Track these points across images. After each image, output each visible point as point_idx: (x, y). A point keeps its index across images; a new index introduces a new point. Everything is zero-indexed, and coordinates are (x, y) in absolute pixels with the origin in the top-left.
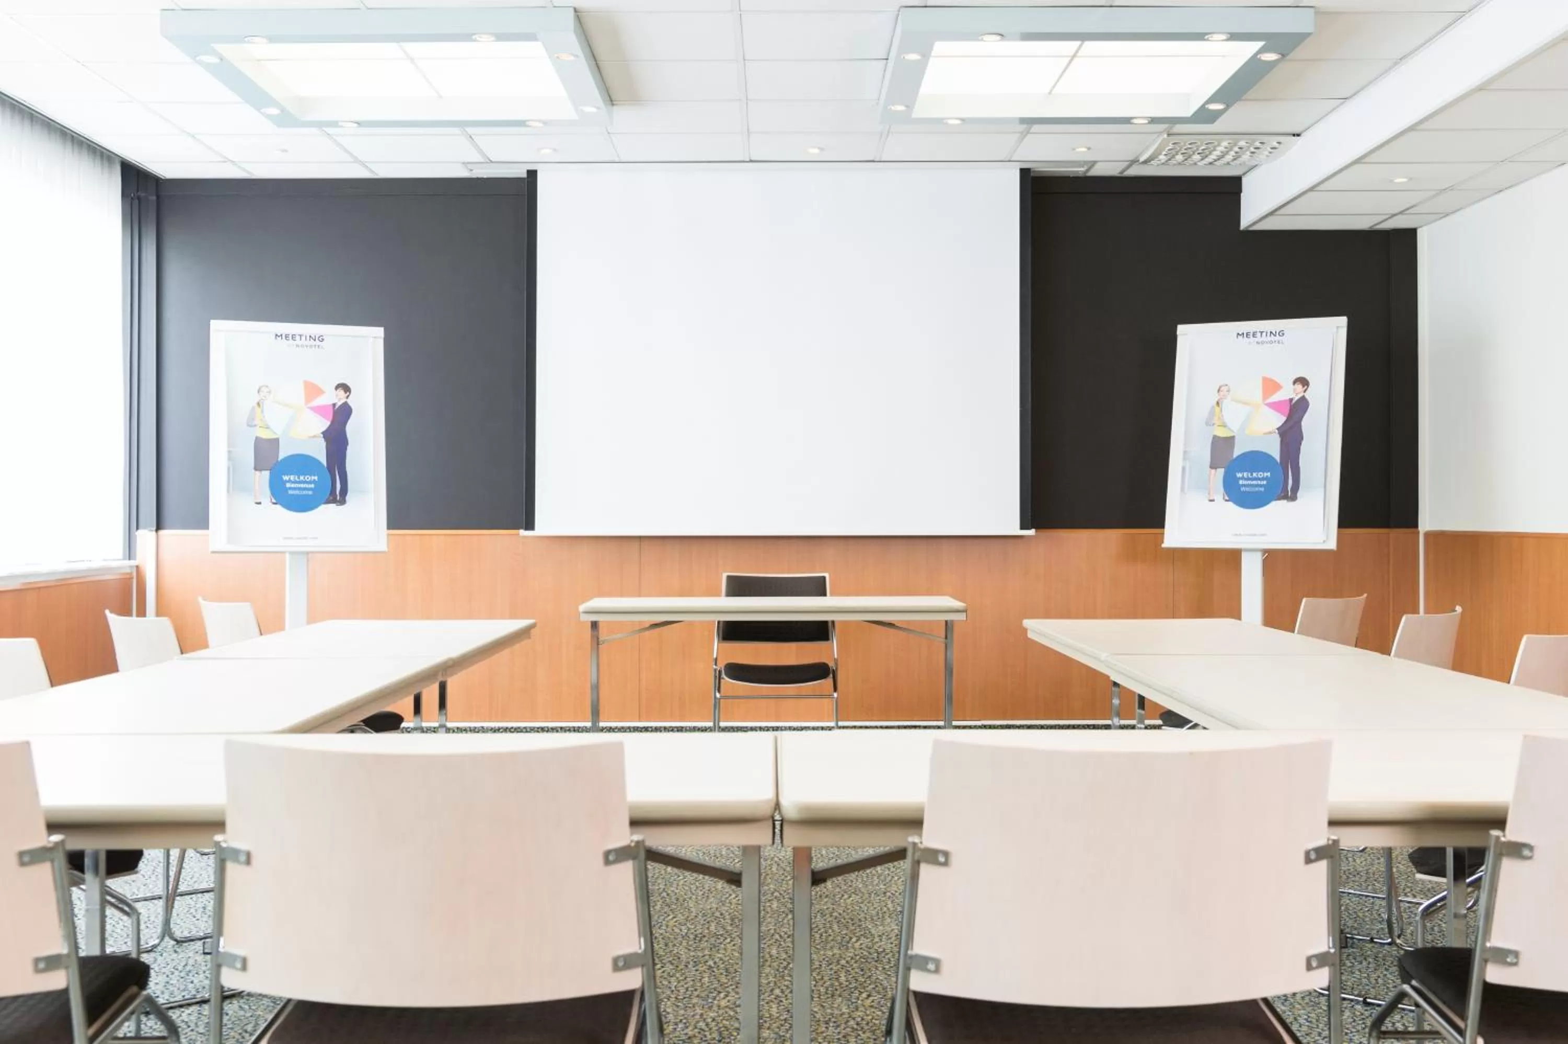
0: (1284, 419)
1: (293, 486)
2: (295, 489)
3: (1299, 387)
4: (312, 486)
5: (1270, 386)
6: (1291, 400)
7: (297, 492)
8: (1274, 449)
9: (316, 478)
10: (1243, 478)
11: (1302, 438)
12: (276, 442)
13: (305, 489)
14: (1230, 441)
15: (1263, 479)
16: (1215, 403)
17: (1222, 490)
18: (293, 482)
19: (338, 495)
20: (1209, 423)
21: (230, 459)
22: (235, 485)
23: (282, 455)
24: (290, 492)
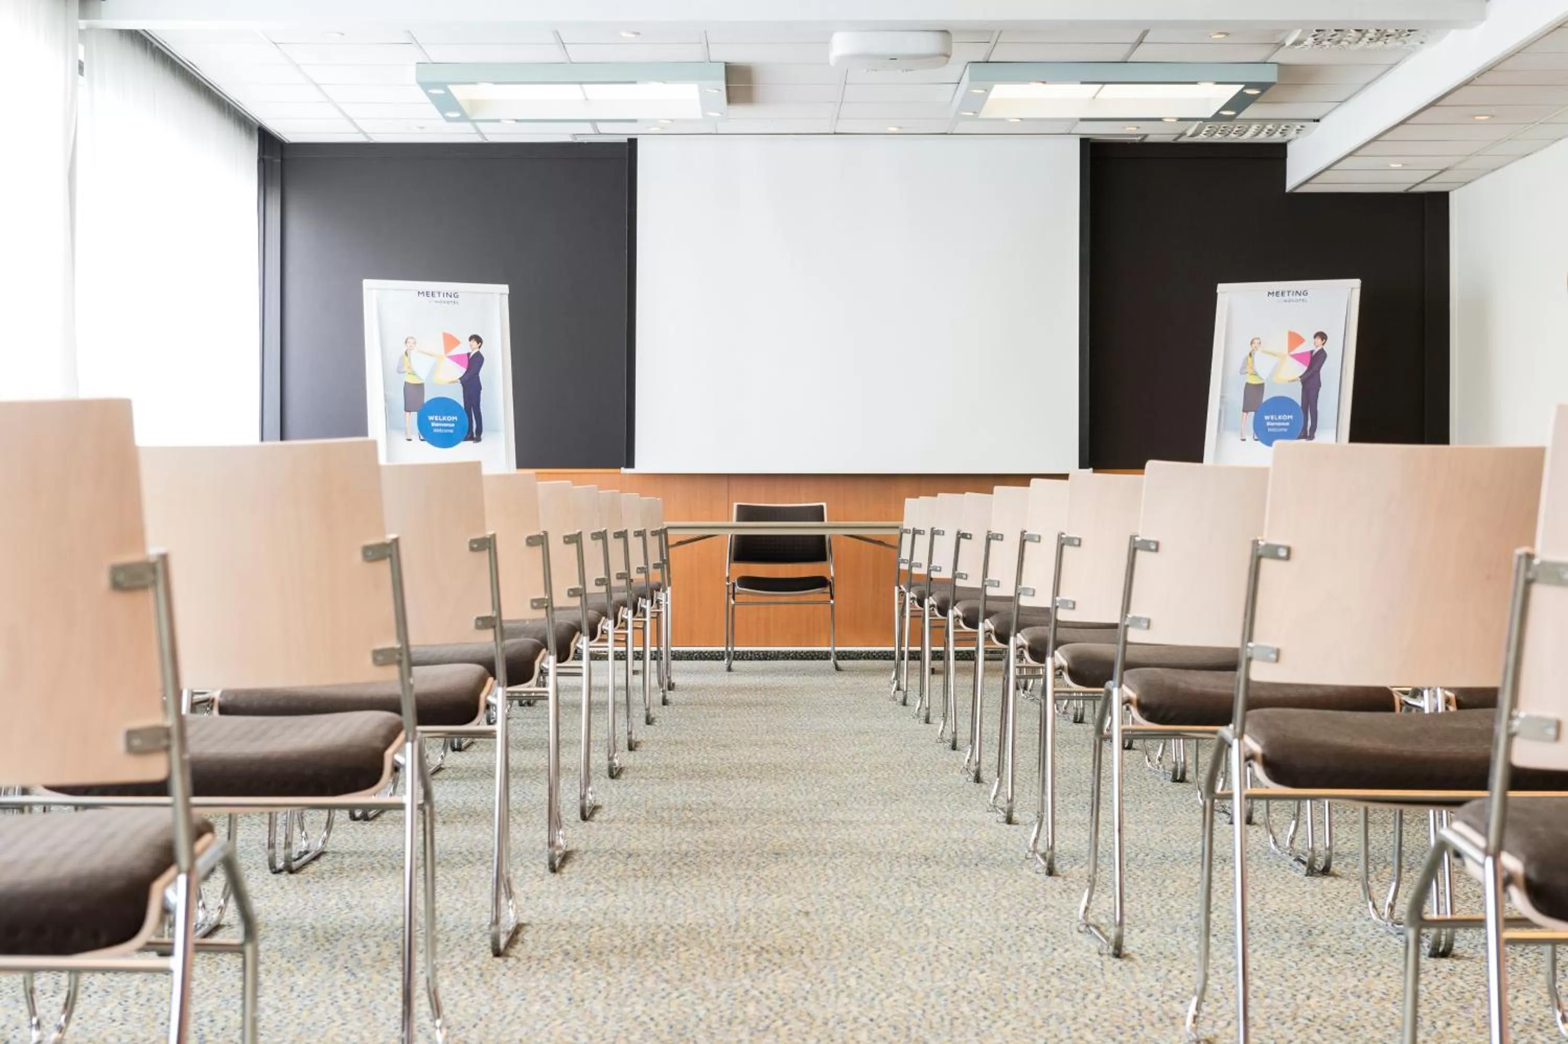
0: (1305, 368)
1: (437, 425)
2: (439, 428)
3: (1319, 341)
4: (453, 425)
5: (1295, 339)
6: (1312, 352)
7: (440, 431)
8: (1296, 394)
9: (456, 418)
10: (1270, 420)
11: (1320, 385)
12: (421, 386)
13: (447, 428)
14: (1260, 387)
15: (1286, 421)
16: (1248, 354)
17: (1252, 431)
18: (437, 422)
19: (474, 434)
20: (1243, 371)
21: (386, 400)
22: (391, 425)
23: (426, 399)
24: (435, 430)
